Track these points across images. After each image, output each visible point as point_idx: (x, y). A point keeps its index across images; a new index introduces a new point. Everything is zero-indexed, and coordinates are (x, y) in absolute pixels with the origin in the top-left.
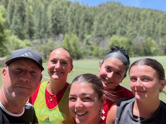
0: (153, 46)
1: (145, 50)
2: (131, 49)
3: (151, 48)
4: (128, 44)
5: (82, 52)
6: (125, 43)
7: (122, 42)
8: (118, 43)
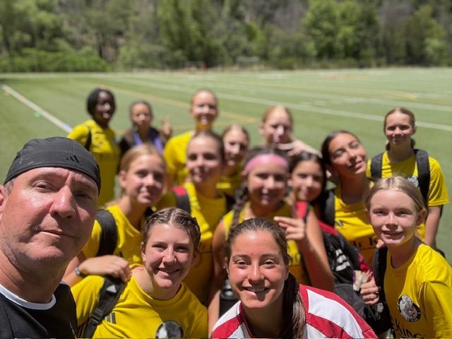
0: (431, 36)
1: (409, 48)
2: (368, 42)
3: (427, 41)
4: (363, 25)
5: (218, 42)
6: (354, 18)
7: (344, 16)
8: (332, 20)
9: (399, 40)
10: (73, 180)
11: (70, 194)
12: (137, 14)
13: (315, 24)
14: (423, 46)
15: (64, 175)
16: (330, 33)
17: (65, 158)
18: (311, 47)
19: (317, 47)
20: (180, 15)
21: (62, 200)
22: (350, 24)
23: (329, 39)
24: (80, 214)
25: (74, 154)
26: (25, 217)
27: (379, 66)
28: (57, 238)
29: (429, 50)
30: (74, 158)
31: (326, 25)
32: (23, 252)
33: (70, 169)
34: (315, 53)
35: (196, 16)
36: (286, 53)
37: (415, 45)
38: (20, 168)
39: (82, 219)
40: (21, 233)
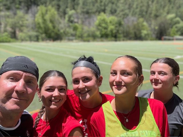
0: (144, 29)
1: (135, 33)
2: (120, 32)
4: (117, 25)
5: (62, 31)
6: (114, 23)
7: (111, 22)
8: (106, 23)
9: (132, 31)
10: (25, 76)
11: (24, 82)
12: (27, 20)
13: (100, 25)
14: (140, 33)
15: (21, 74)
16: (106, 28)
17: (22, 67)
18: (98, 33)
19: (101, 33)
20: (44, 21)
21: (20, 85)
22: (113, 25)
23: (106, 31)
24: (28, 91)
25: (26, 64)
26: (4, 92)
27: (123, 40)
28: (18, 101)
29: (143, 35)
30: (26, 66)
31: (104, 25)
32: (4, 106)
33: (24, 71)
34: (100, 36)
35: (52, 21)
36: (89, 36)
37: (137, 33)
38: (3, 70)
39: (29, 93)
40: (3, 98)
